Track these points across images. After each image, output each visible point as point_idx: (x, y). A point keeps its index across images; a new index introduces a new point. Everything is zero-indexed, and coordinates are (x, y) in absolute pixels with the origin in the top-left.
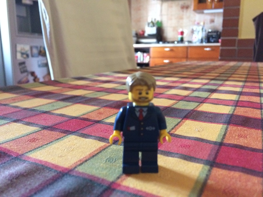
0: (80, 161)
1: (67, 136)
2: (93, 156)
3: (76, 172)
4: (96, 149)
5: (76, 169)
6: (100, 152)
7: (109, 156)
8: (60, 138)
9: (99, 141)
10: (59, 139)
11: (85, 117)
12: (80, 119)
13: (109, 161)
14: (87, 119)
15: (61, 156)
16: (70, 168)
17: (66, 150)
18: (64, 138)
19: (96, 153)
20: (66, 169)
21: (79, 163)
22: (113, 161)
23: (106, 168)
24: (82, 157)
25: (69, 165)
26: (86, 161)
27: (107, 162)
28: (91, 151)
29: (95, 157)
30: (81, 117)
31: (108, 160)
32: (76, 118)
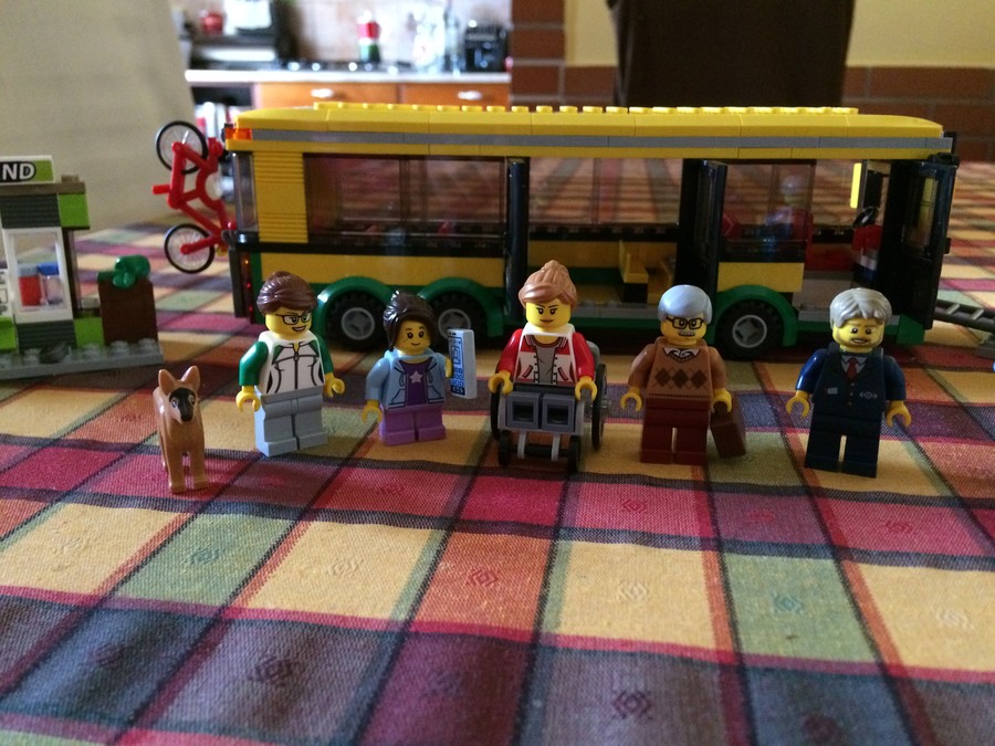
0: (121, 570)
1: (51, 510)
2: (152, 553)
3: (120, 600)
4: (155, 533)
5: (119, 594)
6: (170, 540)
7: (196, 548)
8: (33, 517)
9: (156, 512)
10: (29, 520)
11: (84, 435)
12: (69, 446)
13: (200, 560)
14: (94, 442)
15: (60, 568)
16: (101, 593)
17: (66, 549)
18: (44, 515)
19: (158, 544)
20: (91, 597)
21: (120, 577)
22: (210, 556)
23: (199, 578)
24: (121, 562)
25: (95, 587)
26: (137, 569)
27: (196, 561)
28: (143, 542)
29: (158, 556)
30: (71, 437)
31: (196, 558)
32: (55, 443)
